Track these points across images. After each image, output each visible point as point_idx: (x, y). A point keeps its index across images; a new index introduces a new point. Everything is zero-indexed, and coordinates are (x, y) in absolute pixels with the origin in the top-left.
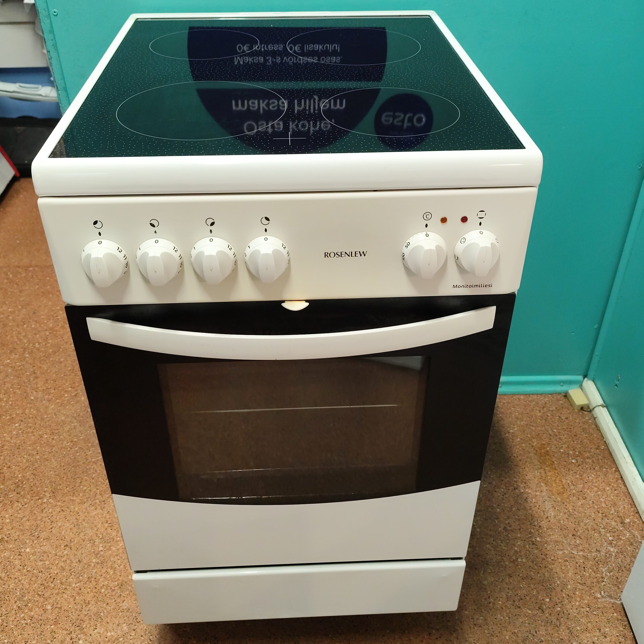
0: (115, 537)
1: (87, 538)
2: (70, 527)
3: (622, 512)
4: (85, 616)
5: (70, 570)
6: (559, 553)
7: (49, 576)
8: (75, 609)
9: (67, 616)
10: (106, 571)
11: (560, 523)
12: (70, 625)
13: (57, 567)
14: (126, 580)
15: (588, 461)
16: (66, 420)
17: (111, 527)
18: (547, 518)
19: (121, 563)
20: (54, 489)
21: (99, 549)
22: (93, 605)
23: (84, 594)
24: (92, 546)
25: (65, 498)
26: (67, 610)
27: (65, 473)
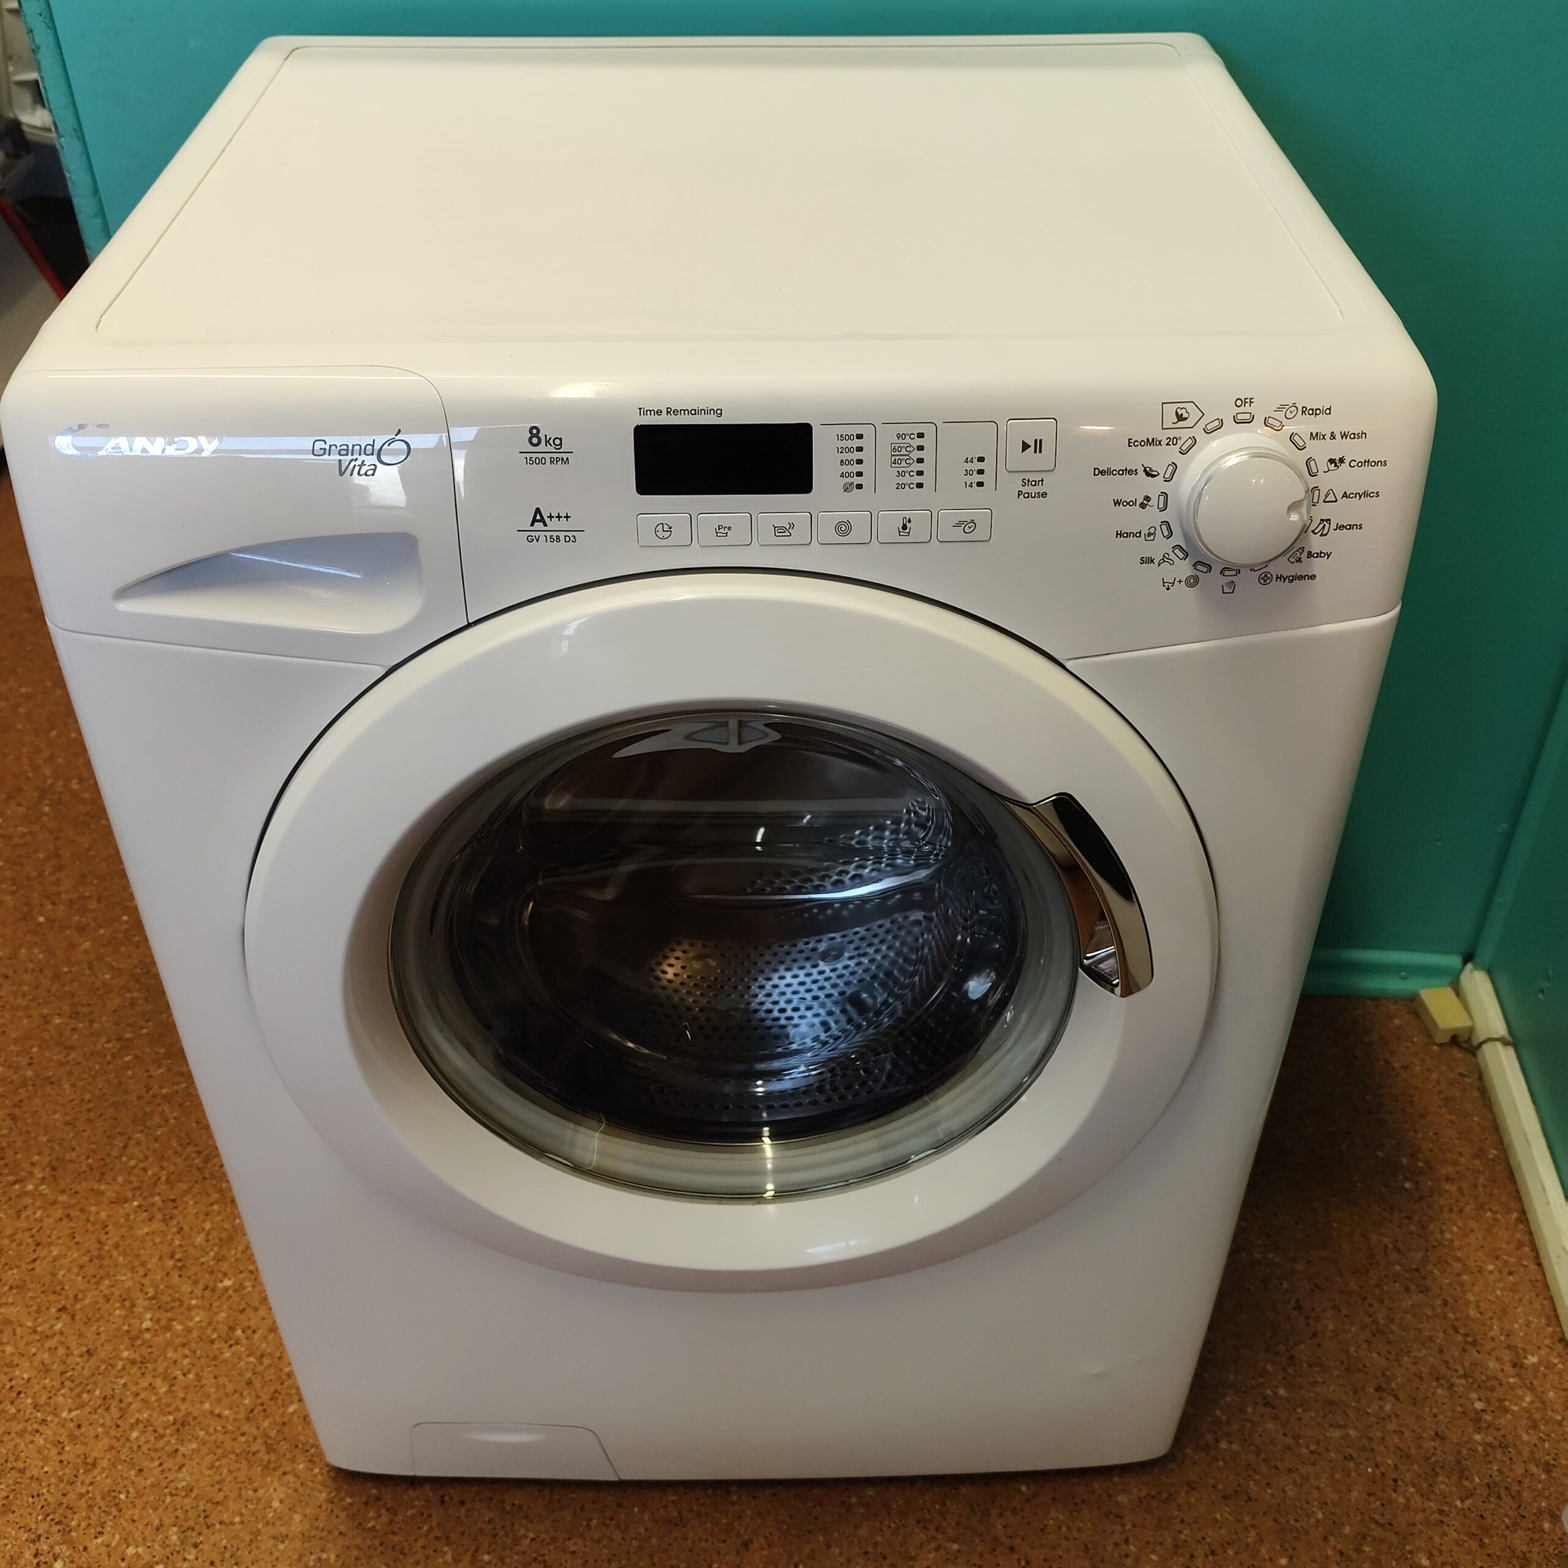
0: (186, 1297)
1: (117, 1293)
2: (81, 1262)
3: (1521, 1334)
4: (81, 1499)
5: (63, 1373)
6: (1333, 1434)
7: (8, 1385)
8: (59, 1477)
9: (35, 1495)
10: (150, 1385)
11: (1347, 1352)
12: (40, 1518)
13: (31, 1362)
14: (196, 1414)
15: (1447, 1187)
16: (115, 982)
17: (180, 1269)
18: (1315, 1335)
19: (190, 1366)
20: (57, 1159)
21: (141, 1323)
22: (103, 1469)
23: (86, 1441)
24: (126, 1316)
25: (80, 1184)
26: (37, 1479)
27: (89, 1120)
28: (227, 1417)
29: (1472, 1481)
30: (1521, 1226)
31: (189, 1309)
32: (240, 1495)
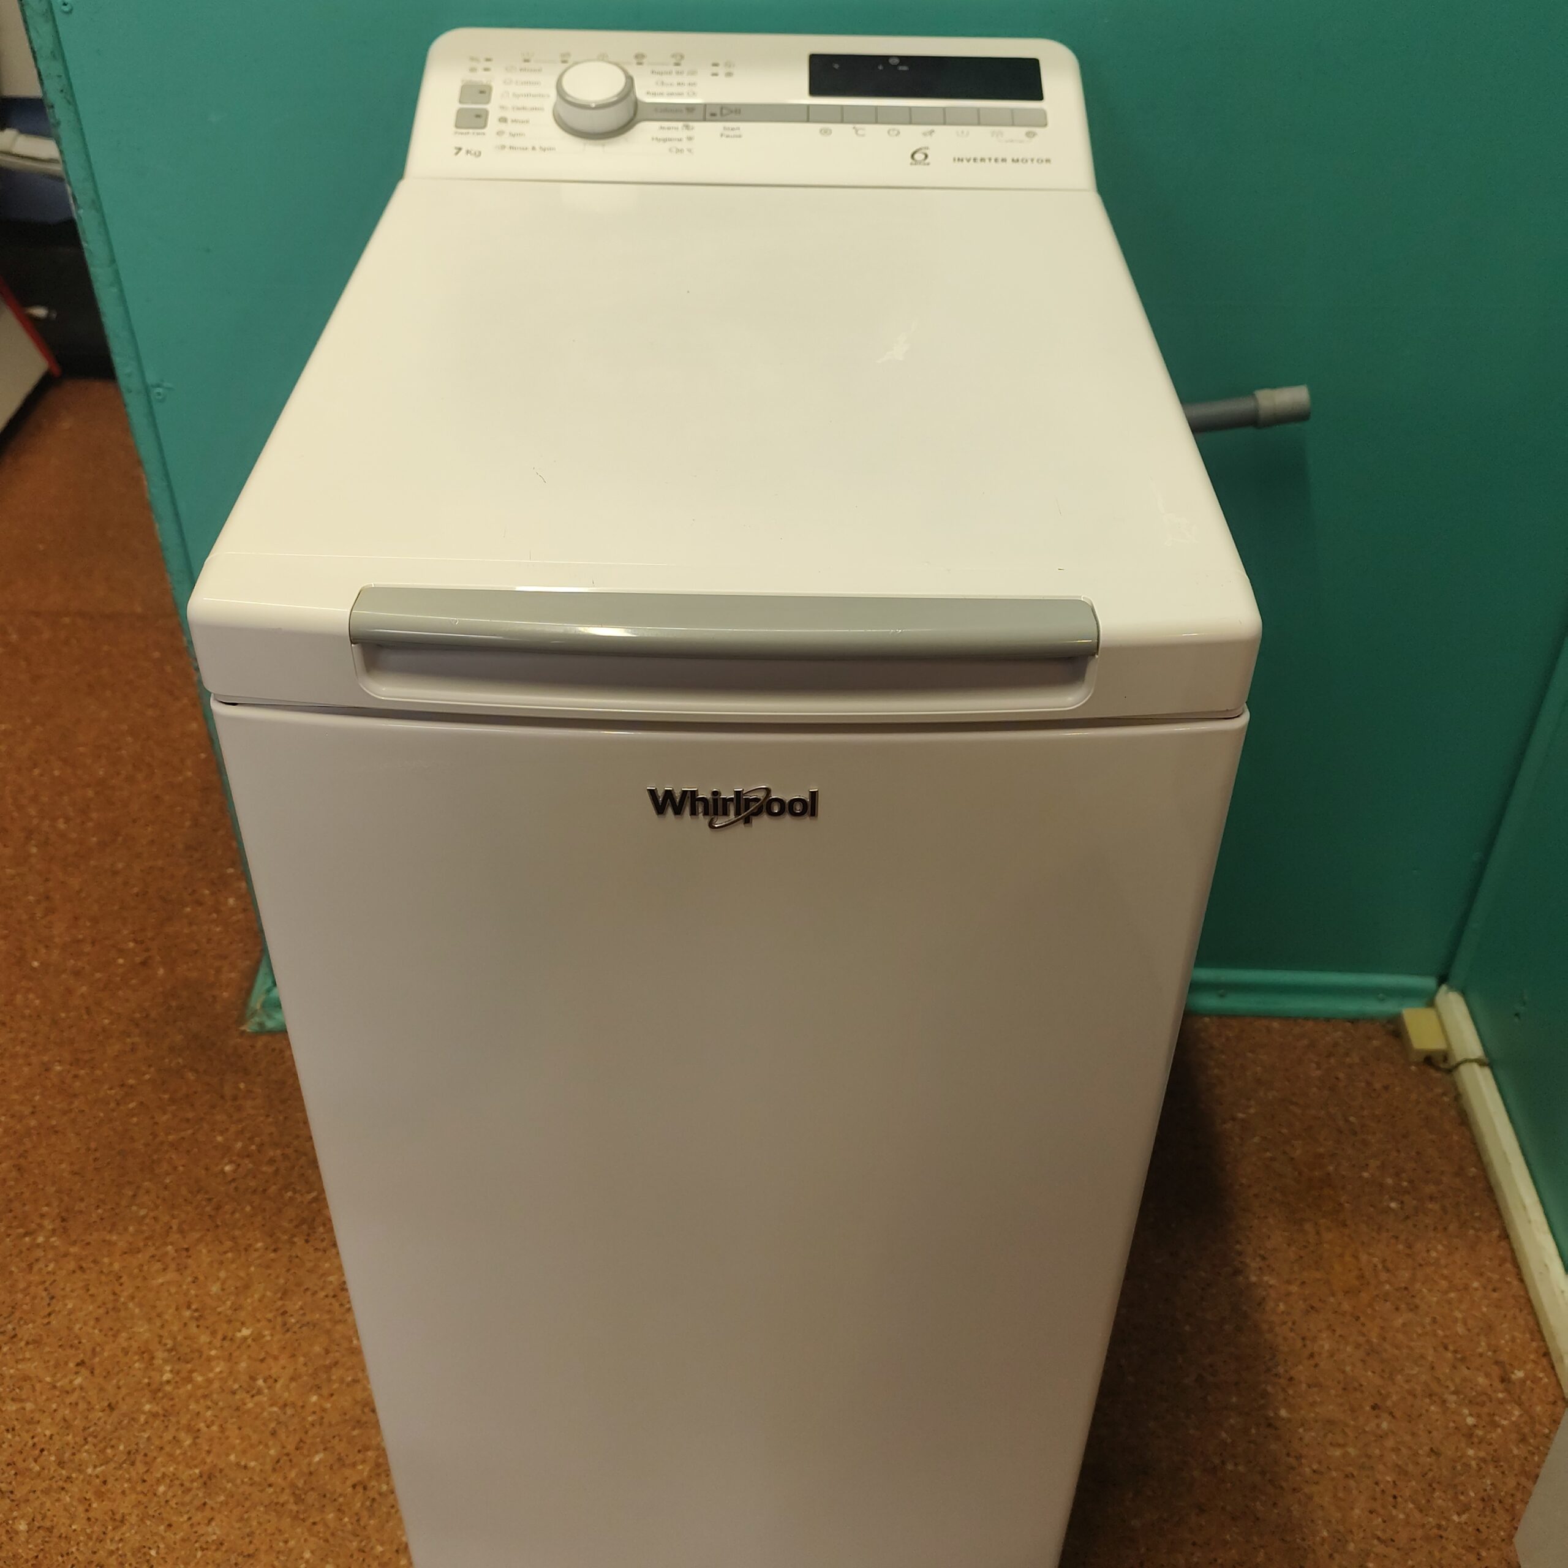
0: (205, 1348)
1: (135, 1345)
2: (96, 1315)
3: (1507, 1350)
5: (85, 1429)
6: (1334, 1453)
7: (30, 1443)
8: (87, 1534)
9: (65, 1554)
10: (174, 1438)
11: (1344, 1372)
13: (52, 1419)
14: (222, 1465)
15: (1431, 1207)
16: (114, 1027)
17: (197, 1319)
18: (1312, 1356)
19: (213, 1418)
20: (67, 1210)
21: (162, 1376)
22: (132, 1526)
23: (113, 1496)
24: (147, 1368)
25: (91, 1234)
26: (66, 1537)
27: (96, 1169)
28: (254, 1468)
29: (1468, 1495)
30: (1503, 1243)
31: (209, 1359)
32: (271, 1547)
